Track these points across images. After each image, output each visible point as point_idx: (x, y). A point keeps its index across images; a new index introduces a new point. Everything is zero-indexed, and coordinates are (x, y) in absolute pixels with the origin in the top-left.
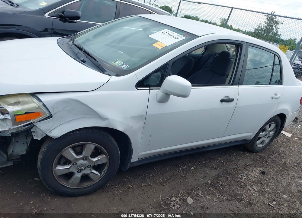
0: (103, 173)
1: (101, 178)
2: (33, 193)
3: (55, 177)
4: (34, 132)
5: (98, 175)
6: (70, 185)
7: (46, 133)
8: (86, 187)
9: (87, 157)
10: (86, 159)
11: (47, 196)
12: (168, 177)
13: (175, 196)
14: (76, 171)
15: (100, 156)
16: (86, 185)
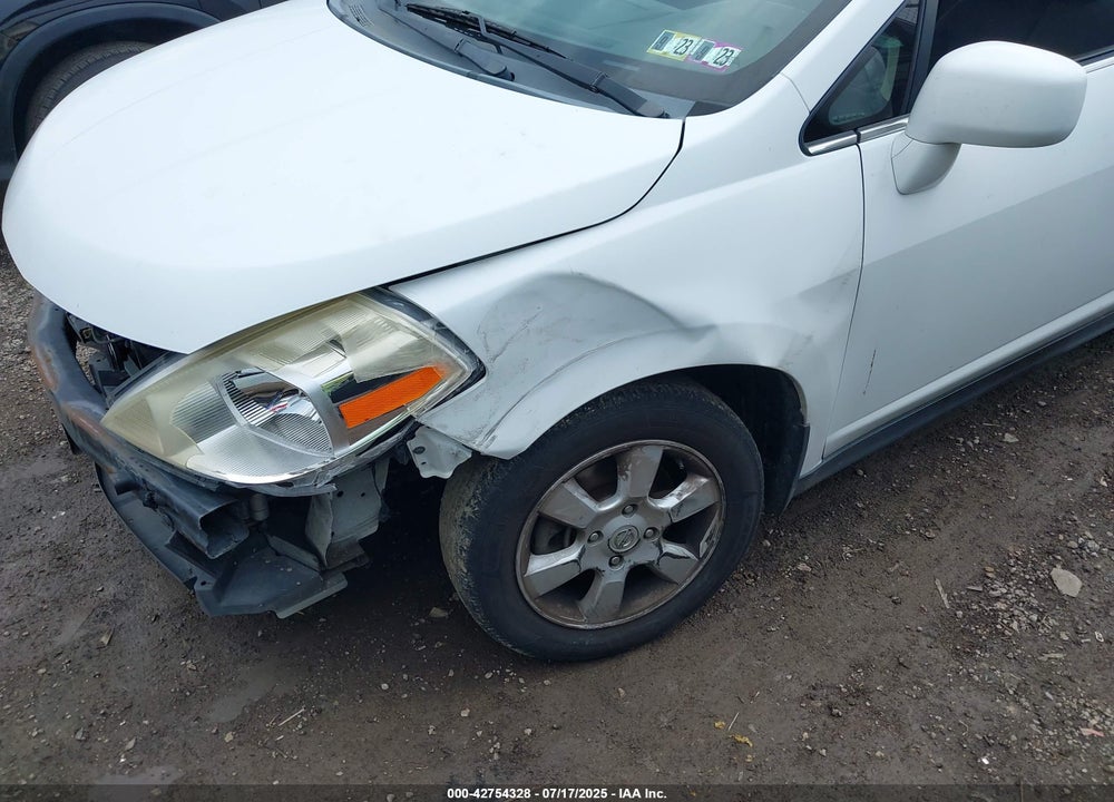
0: (703, 546)
1: (701, 567)
2: (451, 674)
3: (532, 604)
4: (420, 450)
5: (688, 558)
6: (586, 618)
7: (475, 447)
8: (647, 611)
9: (639, 499)
10: (635, 507)
11: (507, 675)
12: (931, 496)
13: (998, 575)
14: (603, 564)
15: (683, 485)
16: (647, 603)
